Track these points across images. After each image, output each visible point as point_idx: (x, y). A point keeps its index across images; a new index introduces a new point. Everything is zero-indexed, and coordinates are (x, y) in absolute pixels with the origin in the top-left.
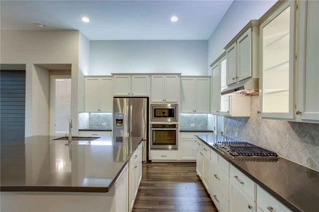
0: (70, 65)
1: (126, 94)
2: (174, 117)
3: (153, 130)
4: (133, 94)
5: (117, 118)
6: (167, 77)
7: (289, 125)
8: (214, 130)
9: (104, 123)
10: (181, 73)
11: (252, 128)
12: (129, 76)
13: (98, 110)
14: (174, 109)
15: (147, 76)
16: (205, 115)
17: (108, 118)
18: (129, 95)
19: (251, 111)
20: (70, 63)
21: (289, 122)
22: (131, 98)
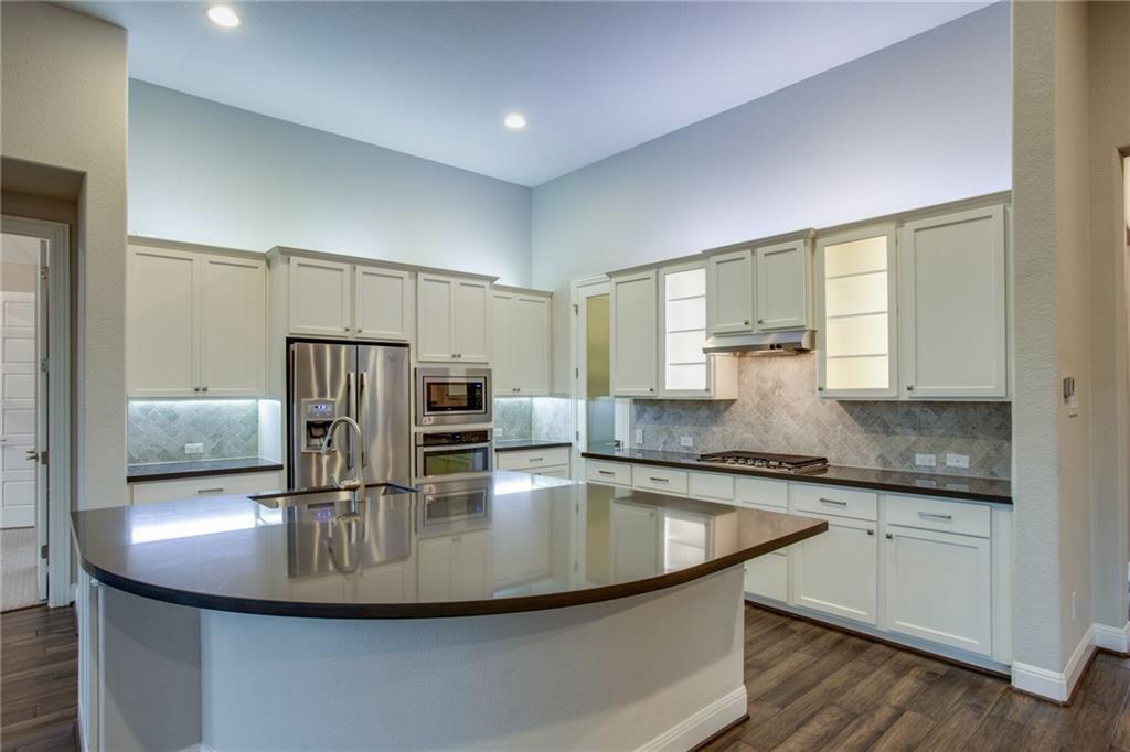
0: (79, 178)
1: (335, 331)
2: (480, 408)
3: (426, 454)
4: (360, 331)
5: (312, 415)
6: (462, 284)
7: (841, 409)
8: (573, 441)
9: (200, 445)
10: (497, 278)
11: (742, 421)
12: (346, 267)
13: (197, 390)
14: (481, 384)
15: (405, 274)
16: (527, 400)
17: (215, 420)
18: (346, 334)
19: (739, 388)
20: (79, 168)
21: (842, 403)
22: (359, 346)
